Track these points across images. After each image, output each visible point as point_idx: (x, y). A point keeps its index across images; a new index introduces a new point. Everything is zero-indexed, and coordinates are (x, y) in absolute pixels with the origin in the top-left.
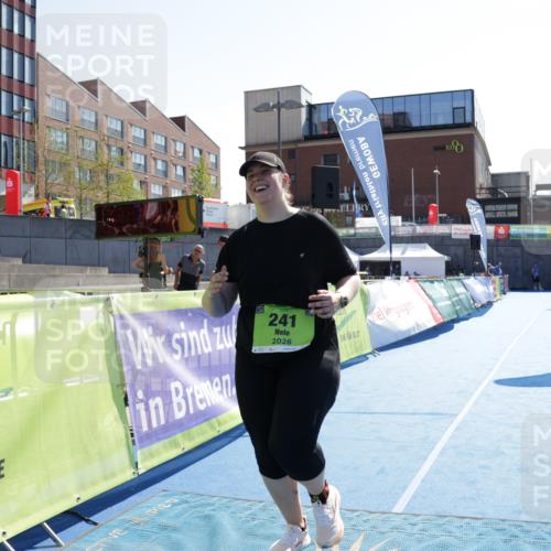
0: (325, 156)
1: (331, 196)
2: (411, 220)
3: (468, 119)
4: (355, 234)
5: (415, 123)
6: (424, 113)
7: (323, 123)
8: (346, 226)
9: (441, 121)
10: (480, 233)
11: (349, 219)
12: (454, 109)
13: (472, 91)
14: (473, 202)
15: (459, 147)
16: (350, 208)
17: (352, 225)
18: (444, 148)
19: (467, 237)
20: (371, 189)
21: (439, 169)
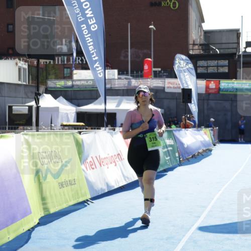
2: (127, 74)
4: (73, 86)
8: (64, 78)
10: (190, 87)
11: (66, 71)
14: (184, 57)
15: (174, 3)
16: (68, 60)
17: (70, 77)
18: (160, 4)
19: (180, 91)
20: (89, 40)
21: (154, 25)
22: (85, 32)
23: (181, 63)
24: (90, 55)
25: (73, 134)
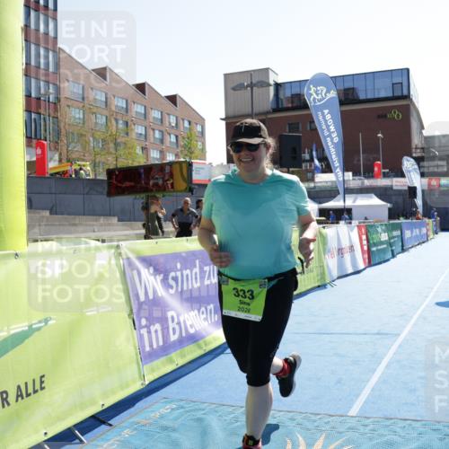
0: (289, 124)
1: (295, 158)
2: (360, 175)
3: (405, 93)
4: (315, 187)
5: (362, 96)
6: (369, 87)
7: (287, 98)
8: (308, 180)
9: (383, 94)
10: (415, 185)
11: (309, 175)
12: (393, 84)
13: (408, 70)
14: (409, 158)
15: (398, 115)
16: (311, 166)
17: (312, 180)
18: (386, 116)
19: (406, 188)
20: (333, 150)
21: (382, 133)
22: (330, 144)
23: (408, 164)
24: (333, 162)
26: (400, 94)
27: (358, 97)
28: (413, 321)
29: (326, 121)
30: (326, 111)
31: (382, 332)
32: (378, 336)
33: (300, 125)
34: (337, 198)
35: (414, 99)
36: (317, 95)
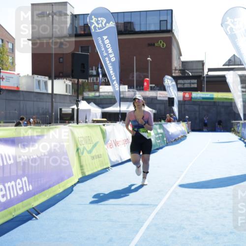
0: (82, 47)
1: (83, 71)
2: (134, 88)
3: (169, 28)
4: (99, 96)
5: (137, 29)
6: (143, 23)
7: (81, 27)
8: (94, 91)
9: (152, 28)
11: (95, 87)
12: (160, 21)
13: (172, 11)
15: (163, 44)
16: (97, 80)
17: (98, 90)
18: (154, 45)
20: (110, 67)
21: (151, 58)
22: (108, 62)
23: (168, 81)
24: (111, 76)
25: (100, 126)
26: (165, 29)
27: (134, 29)
28: (167, 196)
29: (105, 45)
30: (105, 37)
31: (144, 203)
32: (141, 206)
33: (90, 48)
34: (115, 105)
35: (175, 33)
36: (98, 24)
